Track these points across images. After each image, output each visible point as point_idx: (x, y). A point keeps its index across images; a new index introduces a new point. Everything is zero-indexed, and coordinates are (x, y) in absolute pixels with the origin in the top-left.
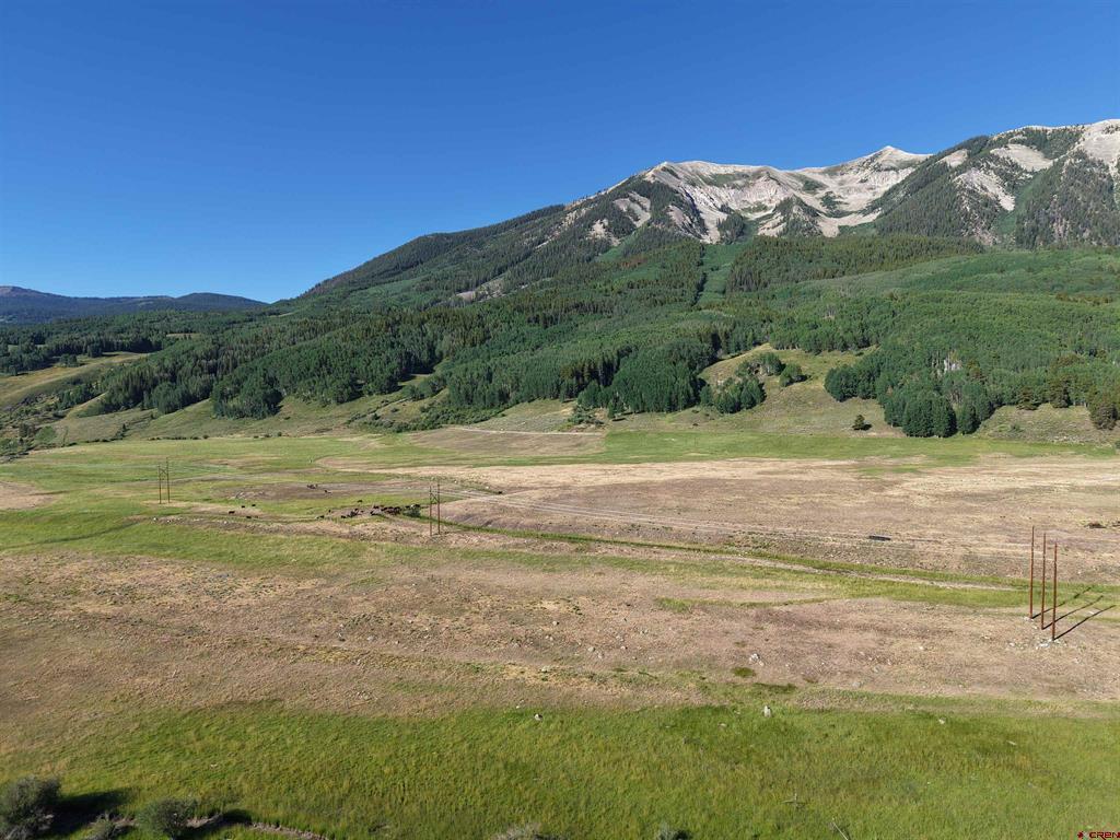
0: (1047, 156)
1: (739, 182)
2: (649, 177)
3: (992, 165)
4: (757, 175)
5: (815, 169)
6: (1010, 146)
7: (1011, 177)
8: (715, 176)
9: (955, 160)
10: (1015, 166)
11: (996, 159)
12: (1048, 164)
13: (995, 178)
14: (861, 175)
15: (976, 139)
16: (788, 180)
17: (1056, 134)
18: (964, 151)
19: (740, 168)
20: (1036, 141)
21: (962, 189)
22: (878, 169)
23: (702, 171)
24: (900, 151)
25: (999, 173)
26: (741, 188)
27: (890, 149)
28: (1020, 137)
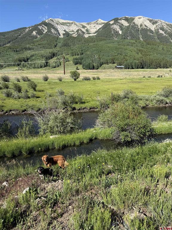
0: (128, 23)
1: (68, 25)
2: (47, 21)
3: (118, 24)
4: (72, 23)
5: (85, 23)
6: (122, 20)
7: (121, 27)
8: (63, 23)
9: (112, 22)
10: (122, 25)
11: (119, 23)
12: (128, 25)
13: (119, 27)
14: (94, 25)
15: (116, 18)
16: (79, 25)
17: (130, 18)
18: (114, 21)
19: (68, 21)
20: (127, 19)
21: (112, 29)
22: (97, 24)
23: (60, 21)
24: (102, 20)
25: (119, 26)
26: (68, 26)
27: (100, 19)
28: (124, 18)
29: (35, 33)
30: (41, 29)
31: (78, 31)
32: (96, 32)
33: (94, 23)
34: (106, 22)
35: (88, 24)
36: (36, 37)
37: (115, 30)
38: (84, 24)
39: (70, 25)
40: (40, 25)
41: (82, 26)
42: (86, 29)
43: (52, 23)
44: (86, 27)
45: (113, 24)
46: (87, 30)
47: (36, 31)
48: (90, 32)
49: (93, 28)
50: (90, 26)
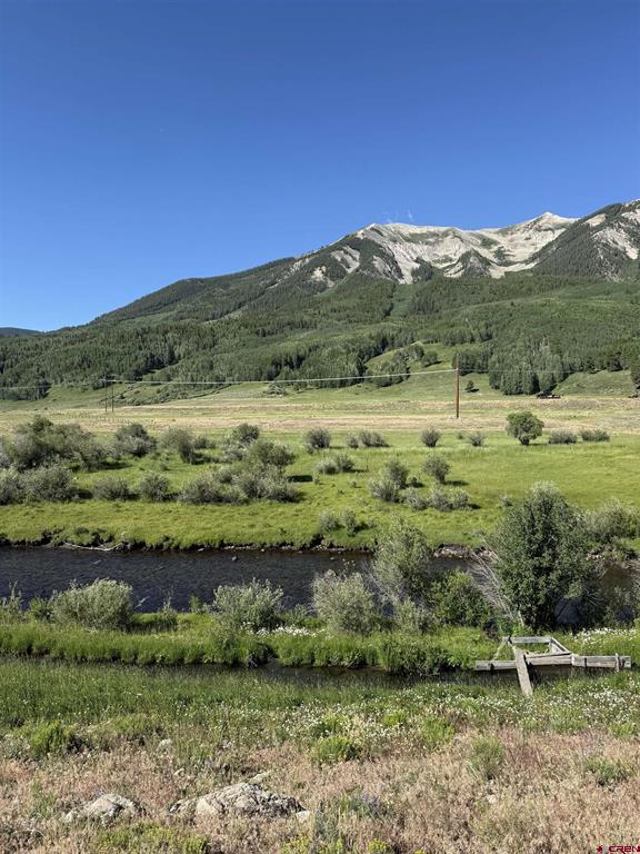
1: (431, 240)
2: (360, 234)
3: (623, 225)
4: (446, 234)
5: (491, 230)
6: (637, 210)
7: (636, 233)
8: (411, 235)
9: (595, 222)
11: (626, 220)
13: (624, 235)
14: (526, 235)
15: (613, 206)
16: (469, 238)
18: (603, 215)
21: (598, 242)
22: (539, 230)
23: (402, 231)
24: (556, 216)
25: (627, 231)
26: (432, 244)
27: (548, 214)
29: (321, 275)
30: (339, 259)
31: (464, 258)
32: (533, 259)
33: (527, 228)
34: (572, 221)
35: (504, 233)
36: (322, 287)
37: (610, 248)
38: (490, 233)
39: (437, 242)
40: (338, 247)
41: (480, 242)
42: (495, 248)
43: (377, 239)
44: (495, 243)
45: (600, 227)
46: (500, 254)
47: (324, 268)
48: (511, 259)
49: (524, 246)
50: (509, 237)
